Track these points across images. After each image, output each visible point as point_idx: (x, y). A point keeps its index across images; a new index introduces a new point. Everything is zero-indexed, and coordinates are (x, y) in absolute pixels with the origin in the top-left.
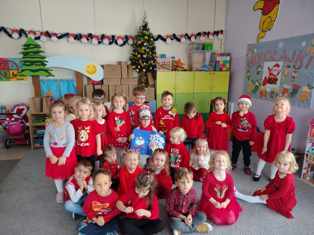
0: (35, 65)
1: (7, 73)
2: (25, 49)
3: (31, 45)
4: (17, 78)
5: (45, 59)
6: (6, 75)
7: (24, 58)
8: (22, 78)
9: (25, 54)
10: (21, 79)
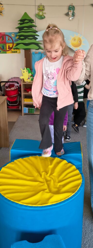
0: (28, 39)
1: (4, 47)
2: (21, 24)
3: (26, 20)
4: (11, 51)
5: (36, 33)
6: (3, 48)
7: (19, 32)
8: (15, 50)
9: (20, 29)
10: (15, 52)
